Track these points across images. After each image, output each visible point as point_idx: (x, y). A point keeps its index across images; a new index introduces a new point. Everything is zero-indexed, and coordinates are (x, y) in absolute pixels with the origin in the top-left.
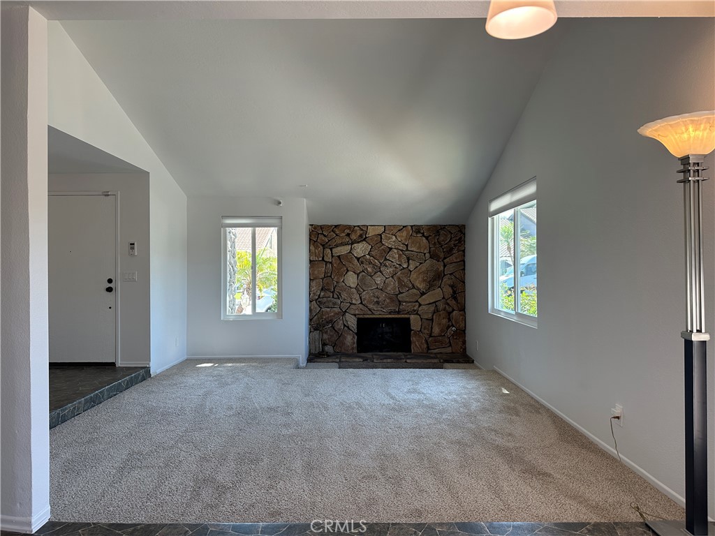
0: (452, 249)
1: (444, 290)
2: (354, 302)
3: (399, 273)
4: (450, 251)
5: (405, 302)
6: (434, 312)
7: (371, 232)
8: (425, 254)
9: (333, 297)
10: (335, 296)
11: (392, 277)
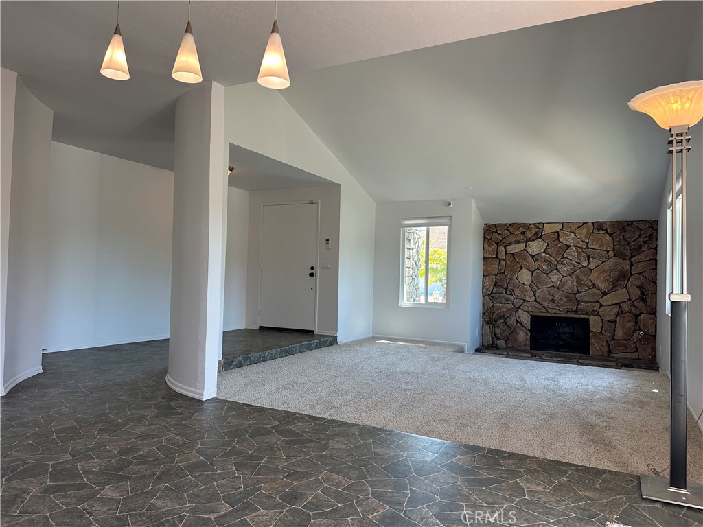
0: (640, 247)
1: (630, 290)
2: (527, 299)
3: (578, 271)
4: (639, 249)
5: (585, 302)
6: (618, 314)
7: (547, 230)
8: (608, 252)
9: (506, 293)
10: (508, 292)
11: (570, 275)
